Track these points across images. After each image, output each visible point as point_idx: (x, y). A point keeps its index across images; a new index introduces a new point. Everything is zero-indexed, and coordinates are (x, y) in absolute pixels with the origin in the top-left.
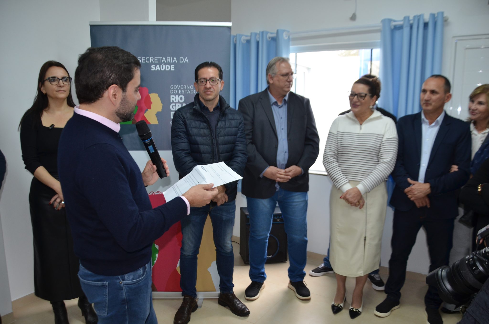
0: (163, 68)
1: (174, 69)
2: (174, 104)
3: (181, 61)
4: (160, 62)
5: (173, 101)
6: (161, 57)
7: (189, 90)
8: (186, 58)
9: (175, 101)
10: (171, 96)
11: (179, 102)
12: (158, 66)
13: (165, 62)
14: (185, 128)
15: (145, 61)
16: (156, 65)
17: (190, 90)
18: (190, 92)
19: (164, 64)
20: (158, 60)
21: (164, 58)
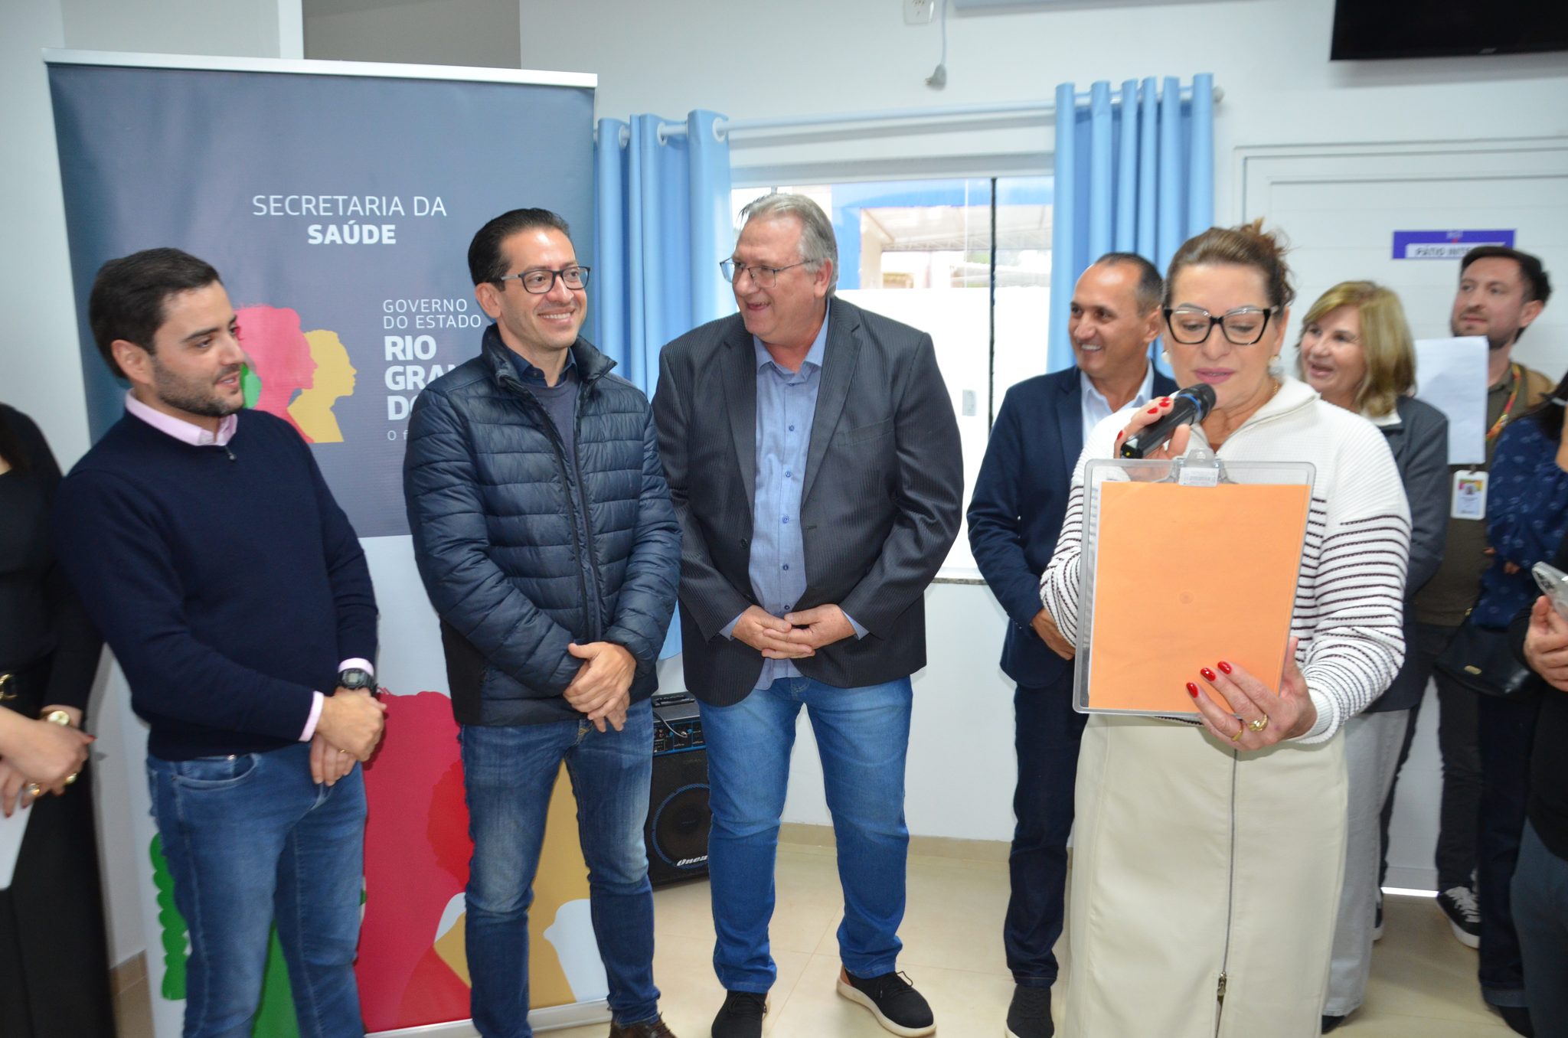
0: (352, 236)
1: (393, 242)
2: (400, 369)
3: (419, 212)
4: (341, 213)
5: (394, 355)
6: (346, 197)
7: (451, 317)
8: (438, 199)
9: (401, 357)
10: (389, 340)
11: (416, 361)
12: (333, 228)
13: (358, 211)
14: (467, 457)
15: (282, 209)
16: (325, 223)
17: (456, 314)
18: (457, 323)
19: (355, 224)
20: (332, 207)
21: (355, 198)
